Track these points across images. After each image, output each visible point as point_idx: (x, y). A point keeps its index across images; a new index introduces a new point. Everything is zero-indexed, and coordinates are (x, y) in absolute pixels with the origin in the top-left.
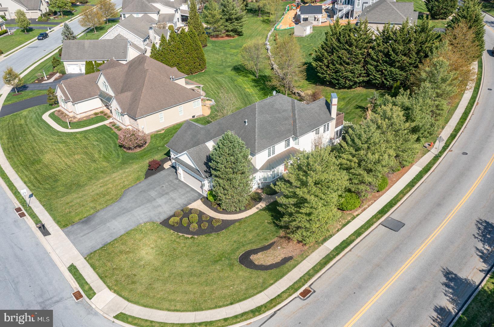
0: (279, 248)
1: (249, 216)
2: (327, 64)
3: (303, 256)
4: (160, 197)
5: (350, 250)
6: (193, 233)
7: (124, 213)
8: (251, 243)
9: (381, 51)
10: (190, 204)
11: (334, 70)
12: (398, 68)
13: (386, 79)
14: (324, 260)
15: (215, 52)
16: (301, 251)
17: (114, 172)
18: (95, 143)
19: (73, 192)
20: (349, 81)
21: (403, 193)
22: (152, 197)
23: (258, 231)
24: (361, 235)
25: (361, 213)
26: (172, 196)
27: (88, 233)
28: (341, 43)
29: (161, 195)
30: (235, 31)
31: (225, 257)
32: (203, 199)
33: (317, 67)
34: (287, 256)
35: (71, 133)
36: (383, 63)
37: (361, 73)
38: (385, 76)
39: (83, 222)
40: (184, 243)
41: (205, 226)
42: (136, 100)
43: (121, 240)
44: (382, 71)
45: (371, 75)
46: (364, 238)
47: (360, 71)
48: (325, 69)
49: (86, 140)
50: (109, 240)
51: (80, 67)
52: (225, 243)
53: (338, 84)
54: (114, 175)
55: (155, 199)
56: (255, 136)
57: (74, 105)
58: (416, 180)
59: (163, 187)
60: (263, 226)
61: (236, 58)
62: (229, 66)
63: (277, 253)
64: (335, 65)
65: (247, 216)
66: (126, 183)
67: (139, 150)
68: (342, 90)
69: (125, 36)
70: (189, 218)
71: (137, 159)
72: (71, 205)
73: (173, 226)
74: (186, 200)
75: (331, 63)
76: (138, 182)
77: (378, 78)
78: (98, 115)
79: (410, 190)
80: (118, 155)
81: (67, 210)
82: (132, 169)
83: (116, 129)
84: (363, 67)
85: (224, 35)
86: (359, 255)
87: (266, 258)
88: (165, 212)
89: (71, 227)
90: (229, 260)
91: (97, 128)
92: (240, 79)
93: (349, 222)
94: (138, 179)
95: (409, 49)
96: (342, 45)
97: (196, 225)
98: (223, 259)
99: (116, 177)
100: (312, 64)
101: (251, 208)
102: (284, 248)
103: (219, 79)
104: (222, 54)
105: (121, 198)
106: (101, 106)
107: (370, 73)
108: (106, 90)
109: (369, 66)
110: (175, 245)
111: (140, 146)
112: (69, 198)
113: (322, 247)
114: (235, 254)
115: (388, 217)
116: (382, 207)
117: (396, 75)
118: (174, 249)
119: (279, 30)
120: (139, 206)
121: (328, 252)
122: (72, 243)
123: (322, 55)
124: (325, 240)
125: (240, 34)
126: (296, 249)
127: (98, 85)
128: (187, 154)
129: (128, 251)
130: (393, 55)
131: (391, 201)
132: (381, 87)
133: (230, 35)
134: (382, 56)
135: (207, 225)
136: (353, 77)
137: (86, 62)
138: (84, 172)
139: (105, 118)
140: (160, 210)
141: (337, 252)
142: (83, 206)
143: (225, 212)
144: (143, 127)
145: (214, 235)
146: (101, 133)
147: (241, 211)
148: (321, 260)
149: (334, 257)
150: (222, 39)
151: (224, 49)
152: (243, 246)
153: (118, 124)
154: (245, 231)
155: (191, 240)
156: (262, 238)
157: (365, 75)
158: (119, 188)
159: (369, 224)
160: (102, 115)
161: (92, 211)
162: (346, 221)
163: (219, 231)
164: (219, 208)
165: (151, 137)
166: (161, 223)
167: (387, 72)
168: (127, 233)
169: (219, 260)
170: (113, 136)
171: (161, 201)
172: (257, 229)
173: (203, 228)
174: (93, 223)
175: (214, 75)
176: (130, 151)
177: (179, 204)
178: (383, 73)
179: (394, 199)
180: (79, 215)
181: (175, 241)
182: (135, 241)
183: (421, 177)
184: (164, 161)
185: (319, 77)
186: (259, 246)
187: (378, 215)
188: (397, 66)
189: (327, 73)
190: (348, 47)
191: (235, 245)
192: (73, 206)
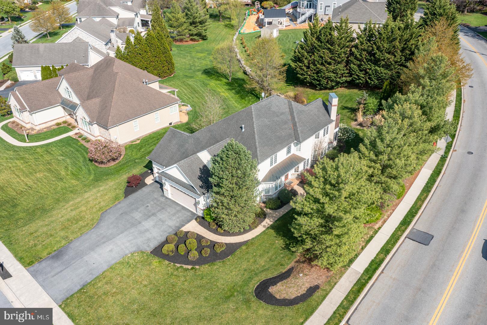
0: (301, 275)
1: (256, 237)
2: (307, 64)
3: (332, 284)
4: (146, 219)
5: (382, 272)
6: (193, 263)
7: (104, 243)
8: (265, 270)
9: (364, 50)
10: (183, 225)
11: (315, 70)
12: (383, 66)
13: (369, 78)
14: (356, 287)
15: (182, 56)
16: (327, 277)
17: (86, 192)
18: (60, 158)
19: (37, 219)
20: (331, 82)
21: (421, 199)
22: (136, 219)
23: (270, 254)
24: (390, 252)
25: (382, 226)
26: (161, 217)
27: (61, 271)
28: (321, 42)
29: (148, 216)
30: (199, 35)
31: (238, 291)
32: (198, 218)
33: (296, 68)
34: (312, 286)
35: (30, 147)
36: (368, 62)
37: (344, 73)
38: (370, 75)
39: (53, 257)
40: (184, 276)
41: (207, 252)
42: (106, 107)
43: (104, 278)
44: (365, 71)
45: (354, 74)
46: (394, 255)
47: (343, 71)
48: (305, 70)
49: (49, 155)
50: (89, 279)
51: (35, 73)
52: (234, 273)
53: (319, 85)
54: (86, 195)
55: (140, 223)
56: (255, 143)
57: (31, 115)
58: (430, 185)
59: (148, 206)
60: (275, 248)
61: (204, 62)
62: (199, 70)
63: (300, 282)
64: (316, 65)
65: (254, 237)
66: (102, 204)
67: (113, 164)
68: (323, 91)
69: (84, 39)
70: (187, 244)
71: (112, 174)
72: (36, 235)
73: (168, 255)
74: (177, 221)
75: (312, 63)
76: (117, 202)
77: (362, 78)
78: (61, 126)
79: (427, 196)
80: (89, 170)
81: (32, 243)
82: (108, 186)
83: (84, 141)
84: (346, 66)
85: (188, 39)
86: (393, 277)
87: (289, 290)
88: (154, 238)
89: (38, 265)
90: (242, 295)
91: (61, 141)
92: (213, 83)
93: (372, 237)
94: (116, 198)
95: (394, 47)
96: (323, 44)
97: (196, 253)
98: (235, 294)
99: (89, 197)
100: (291, 64)
101: (256, 227)
102: (306, 275)
103: (190, 83)
104: (189, 58)
105: (98, 224)
106: (64, 115)
107: (353, 72)
108: (68, 97)
109: (352, 65)
110: (173, 280)
111: (114, 160)
112: (32, 227)
113: (349, 271)
114: (248, 286)
115: (413, 228)
116: (403, 218)
117: (381, 74)
118: (173, 285)
119: (243, 34)
120: (122, 232)
121: (358, 276)
122: (41, 285)
123: (301, 55)
124: (351, 261)
125: (204, 38)
126: (321, 276)
127: (59, 92)
128: (177, 168)
129: (115, 292)
130: (378, 53)
131: (411, 209)
132: (364, 87)
133: (195, 39)
134: (366, 55)
135: (209, 252)
136: (335, 78)
137: (42, 67)
138: (49, 194)
139: (69, 129)
140: (148, 235)
141: (368, 276)
142: (51, 235)
143: (227, 233)
144: (115, 137)
145: (218, 264)
146: (66, 146)
147: (245, 231)
148: (353, 288)
149: (367, 282)
150: (186, 43)
151: (190, 52)
152: (256, 274)
153: (86, 135)
154: (255, 256)
155: (192, 272)
156: (276, 263)
157: (347, 75)
158: (94, 210)
159: (394, 239)
160: (66, 125)
161: (63, 242)
162: (369, 236)
163: (224, 258)
164: (219, 229)
165: (126, 149)
166: (151, 252)
167: (372, 71)
168: (111, 268)
169: (231, 296)
170: (80, 149)
171: (148, 224)
172: (268, 252)
173: (204, 255)
174: (66, 257)
175: (184, 79)
176: (103, 166)
177: (170, 227)
178: (366, 73)
179: (412, 207)
180: (47, 248)
181: (172, 274)
182: (122, 277)
183: (435, 181)
184: (145, 175)
185: (299, 78)
186: (276, 274)
187: (401, 227)
188: (381, 65)
189: (307, 73)
190: (330, 46)
191: (247, 275)
192: (39, 236)
